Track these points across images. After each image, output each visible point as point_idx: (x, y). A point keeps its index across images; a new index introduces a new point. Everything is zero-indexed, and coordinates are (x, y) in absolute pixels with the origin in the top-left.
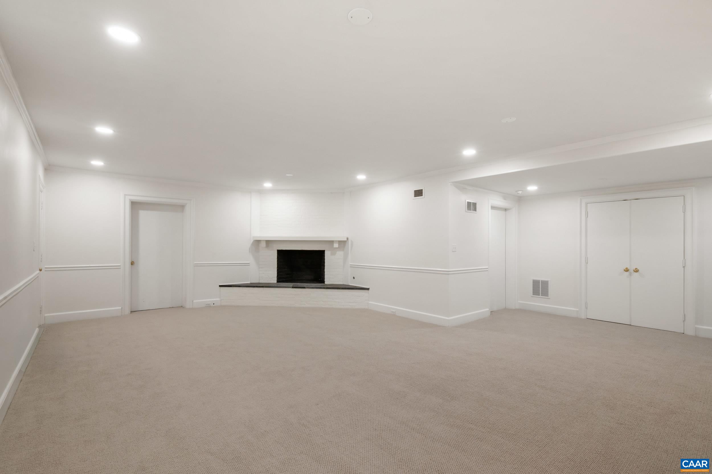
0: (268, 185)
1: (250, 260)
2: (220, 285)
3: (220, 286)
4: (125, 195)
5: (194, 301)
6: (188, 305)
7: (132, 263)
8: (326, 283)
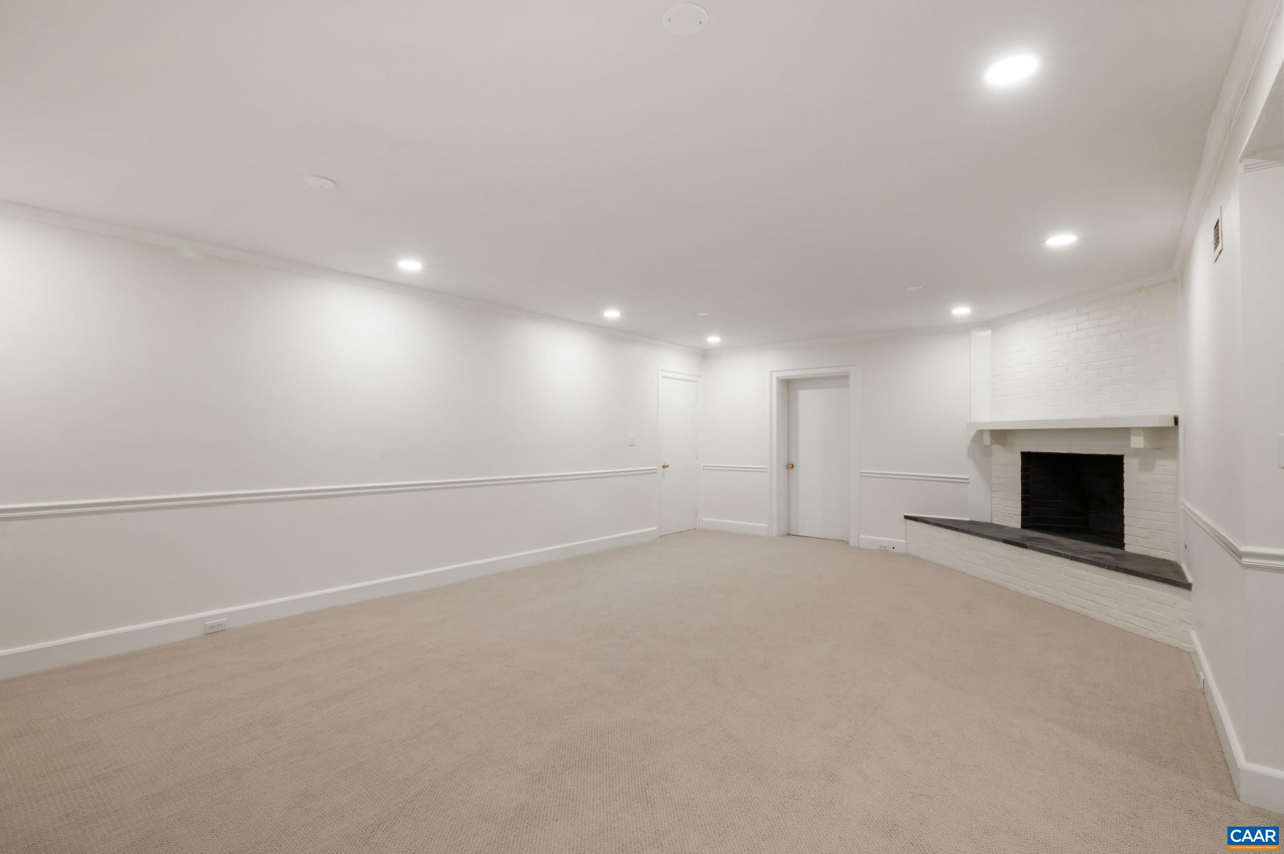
0: (961, 311)
1: (970, 471)
2: (906, 514)
3: (906, 517)
4: (771, 372)
5: (860, 536)
6: (853, 542)
7: (791, 466)
8: (1128, 548)
